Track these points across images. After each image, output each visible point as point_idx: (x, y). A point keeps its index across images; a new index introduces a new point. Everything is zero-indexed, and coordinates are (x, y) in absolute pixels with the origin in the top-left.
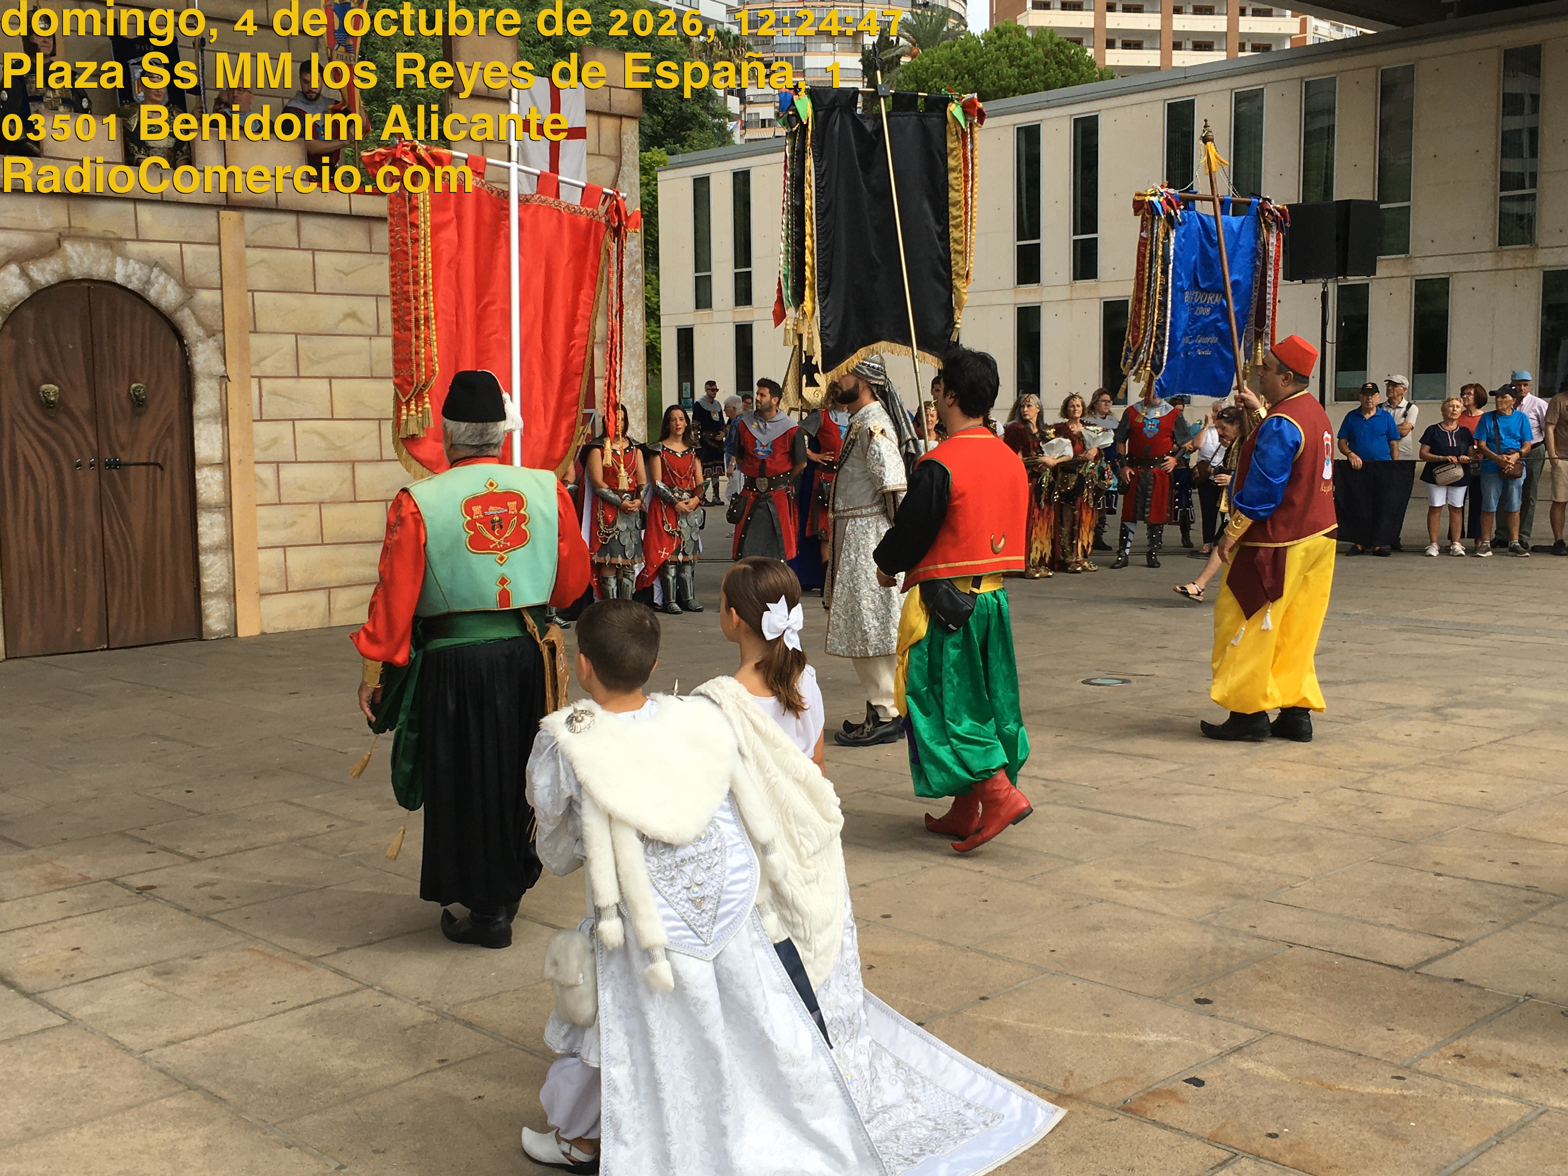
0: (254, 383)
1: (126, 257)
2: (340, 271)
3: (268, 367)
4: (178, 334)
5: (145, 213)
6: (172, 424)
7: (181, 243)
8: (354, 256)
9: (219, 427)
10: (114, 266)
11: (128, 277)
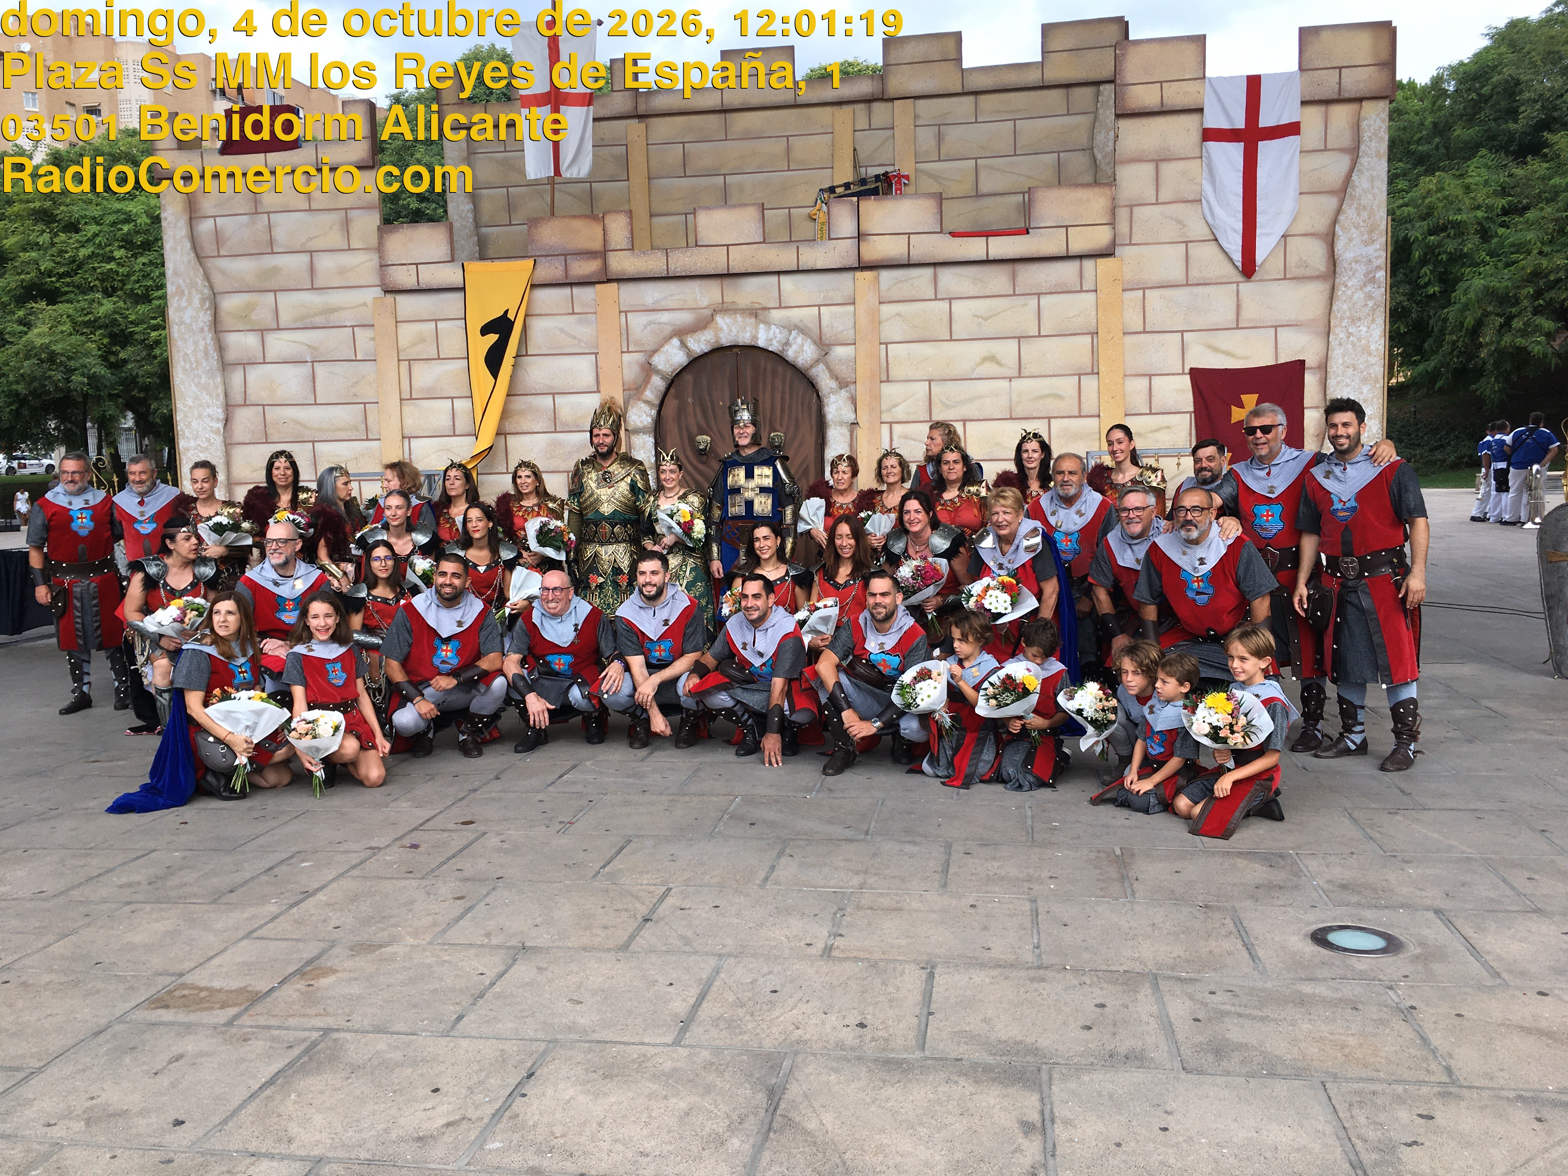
0: (885, 429)
1: (768, 324)
2: (978, 317)
3: (899, 413)
4: (812, 385)
5: (787, 282)
7: (819, 306)
8: (995, 300)
10: (757, 332)
11: (769, 341)
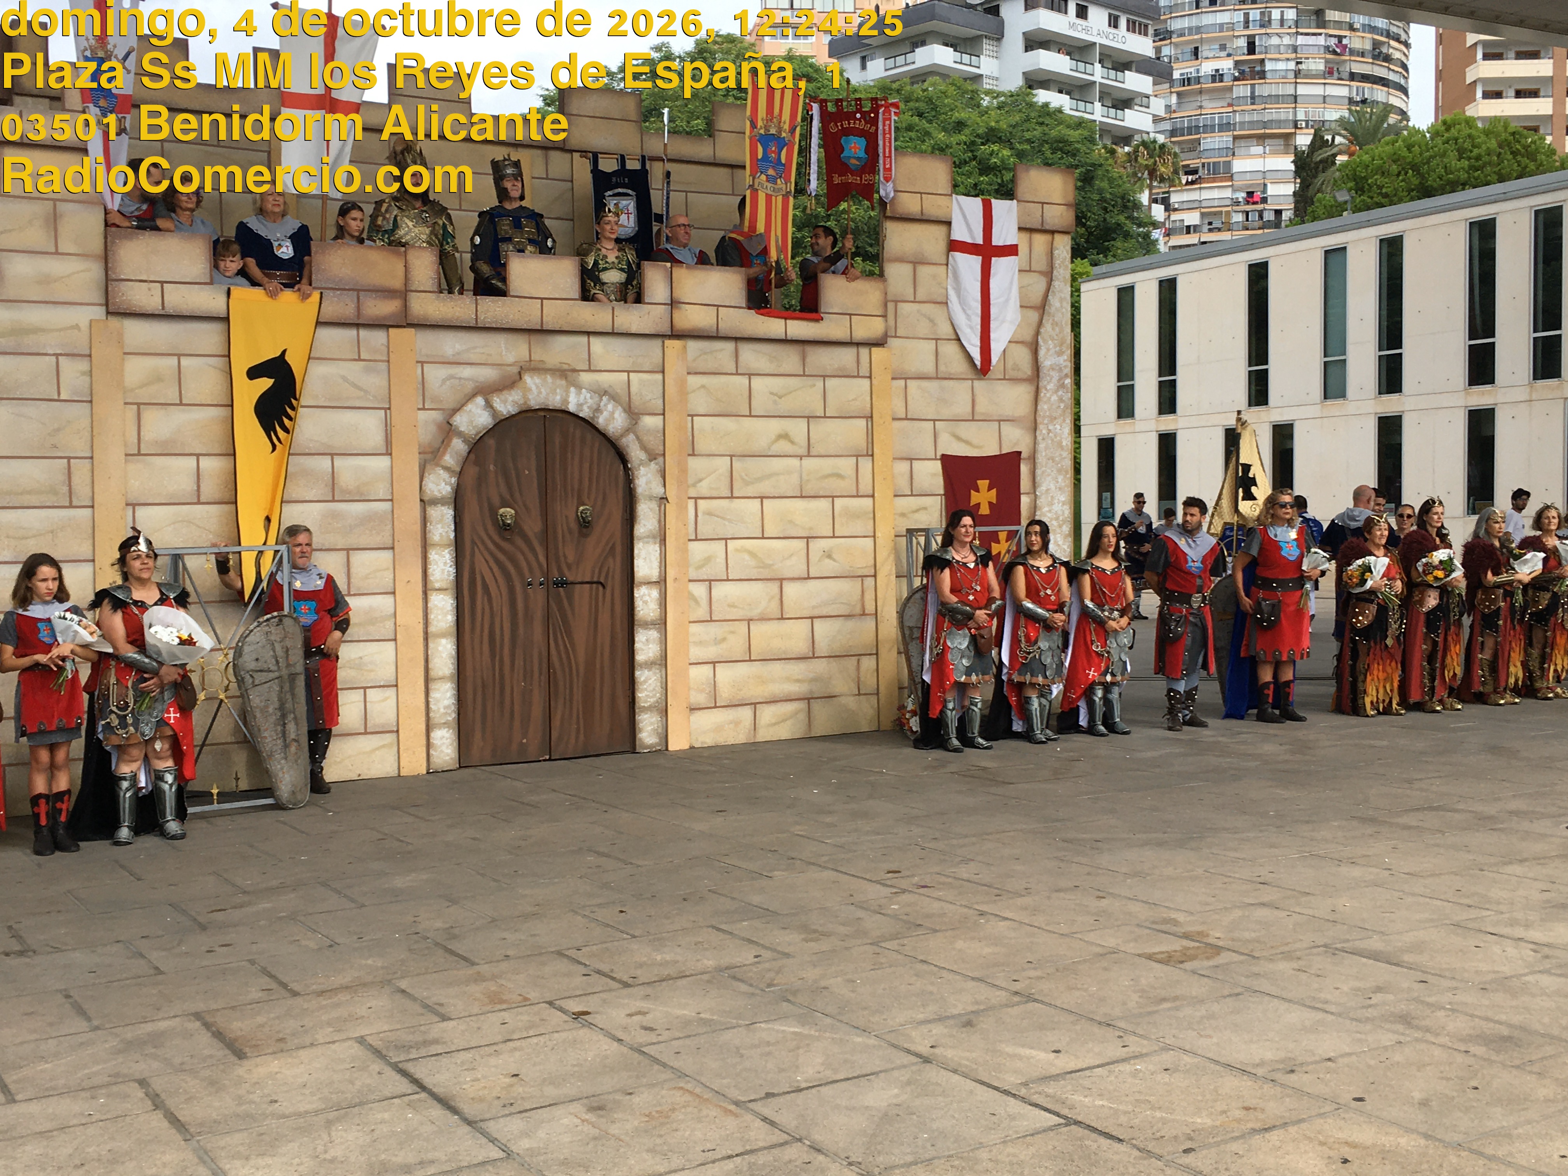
0: (691, 503)
1: (579, 387)
2: (774, 394)
3: (704, 488)
4: (622, 458)
5: (597, 345)
6: (614, 544)
7: (628, 372)
8: (788, 379)
9: (657, 547)
10: (568, 396)
11: (580, 405)
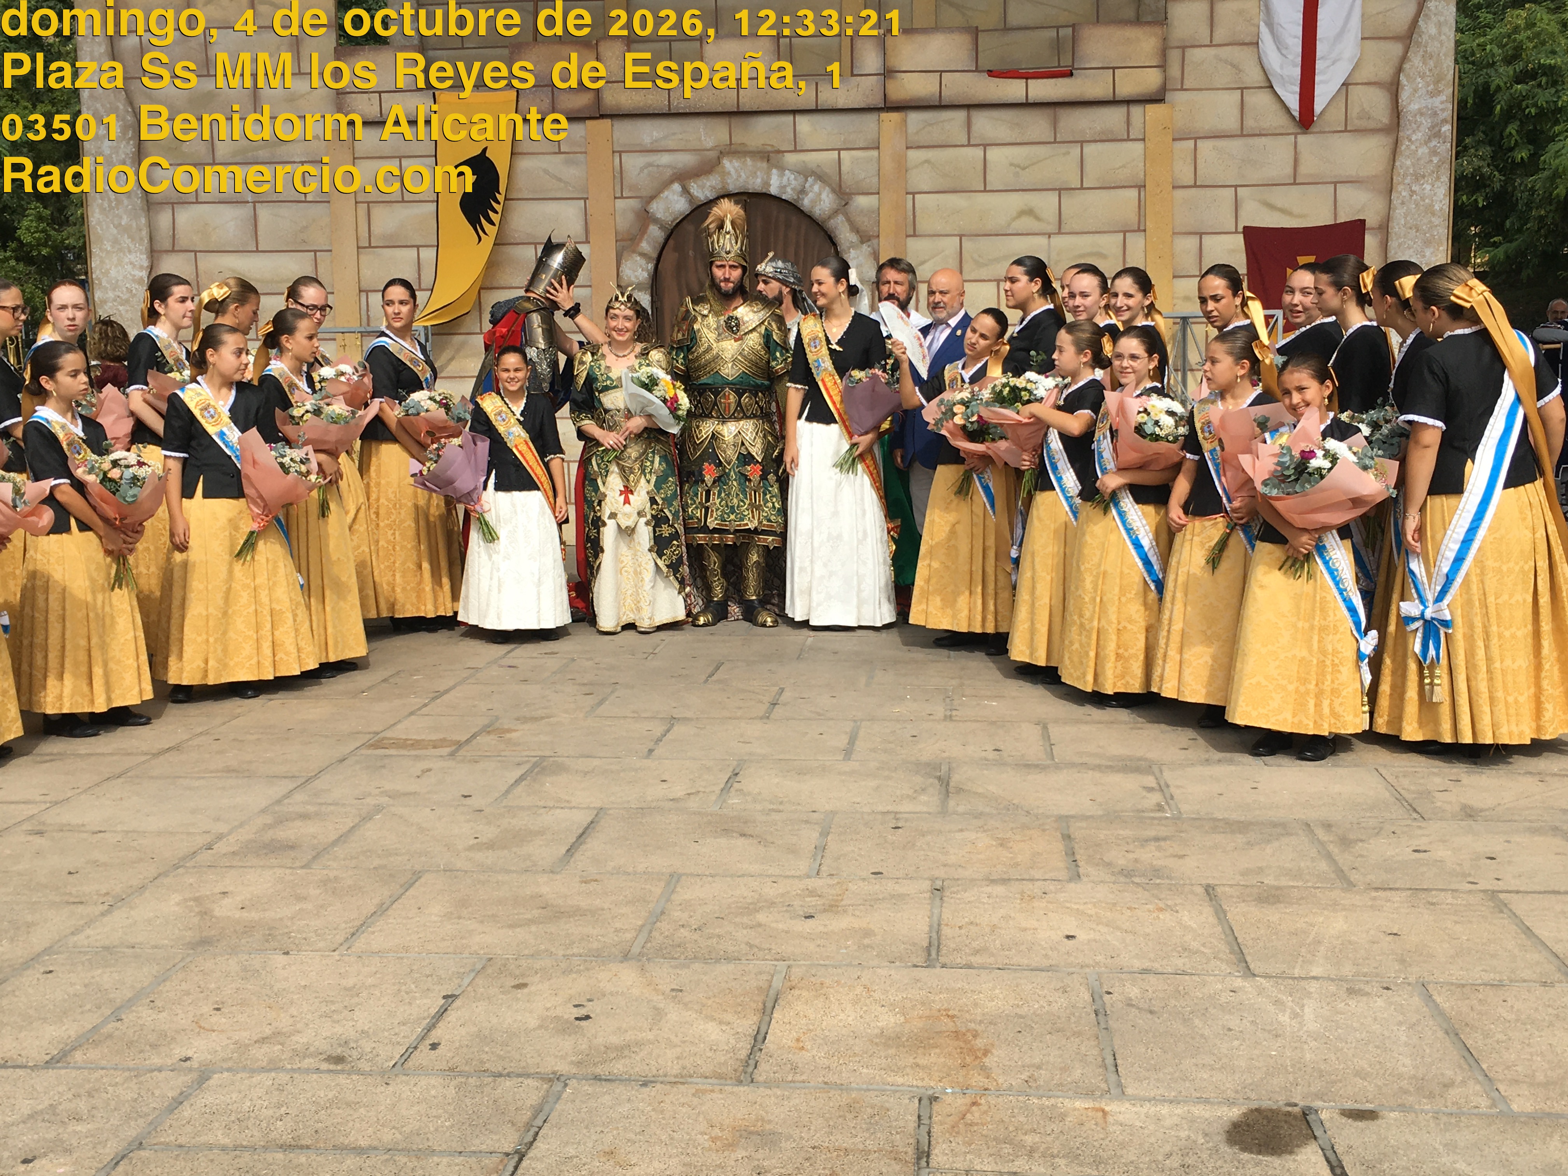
1: (782, 169)
2: (1015, 165)
4: (832, 240)
5: (804, 124)
7: (839, 150)
8: (1034, 148)
10: (769, 178)
11: (783, 188)
